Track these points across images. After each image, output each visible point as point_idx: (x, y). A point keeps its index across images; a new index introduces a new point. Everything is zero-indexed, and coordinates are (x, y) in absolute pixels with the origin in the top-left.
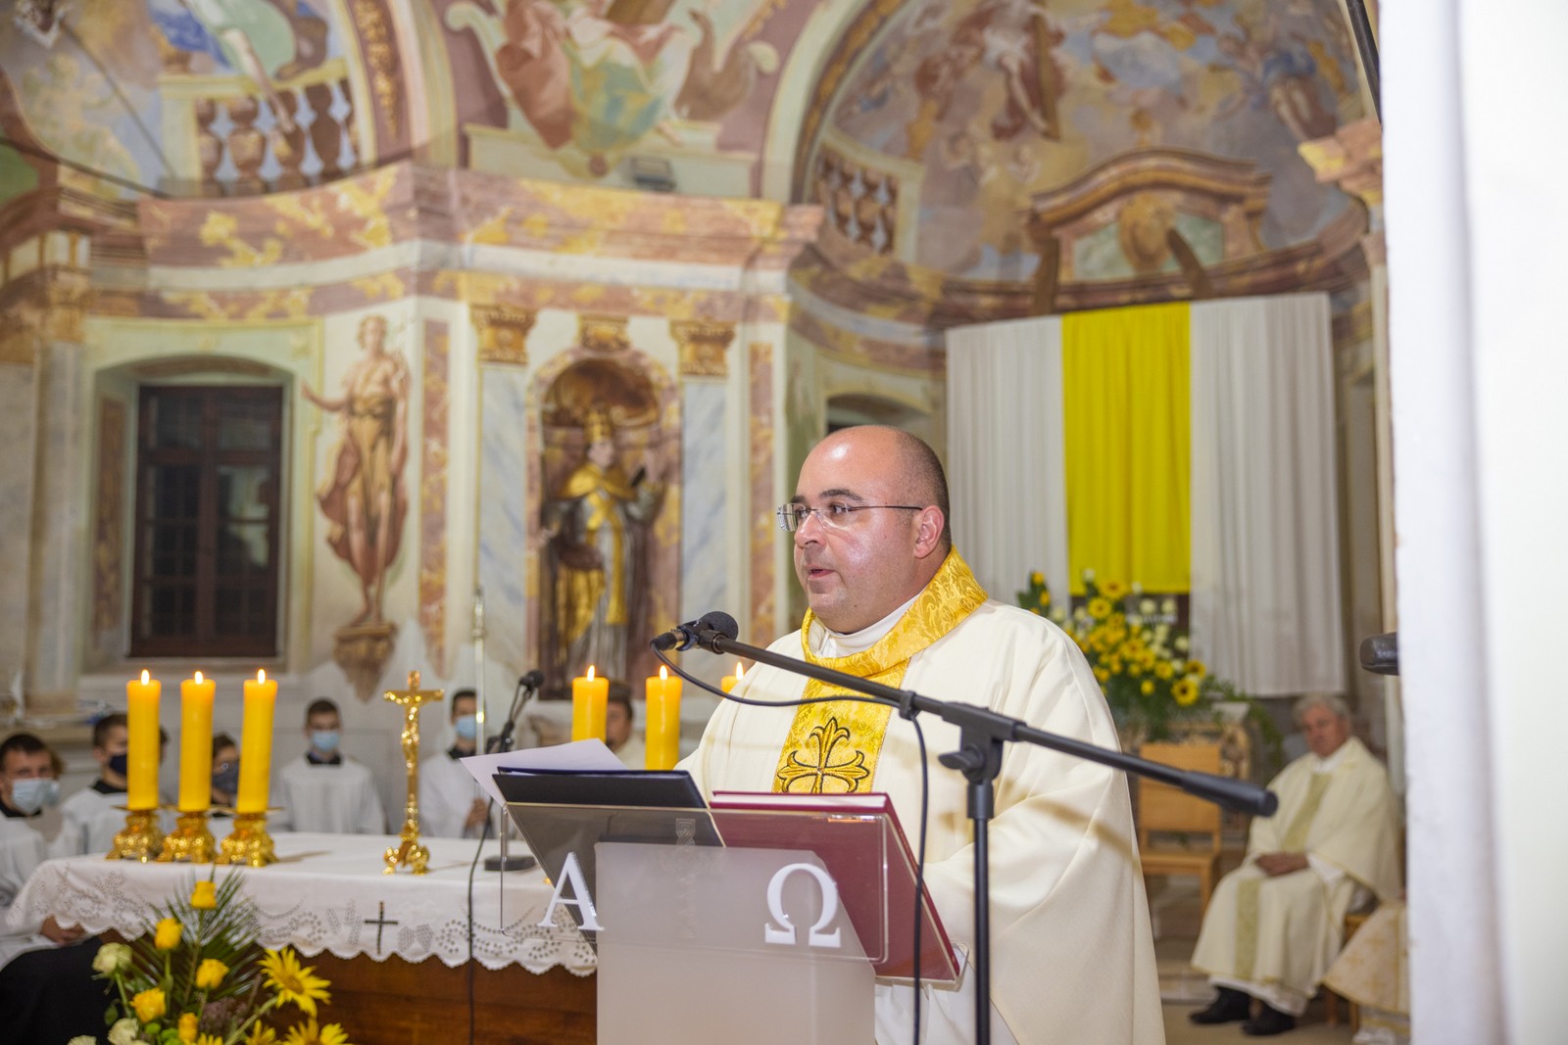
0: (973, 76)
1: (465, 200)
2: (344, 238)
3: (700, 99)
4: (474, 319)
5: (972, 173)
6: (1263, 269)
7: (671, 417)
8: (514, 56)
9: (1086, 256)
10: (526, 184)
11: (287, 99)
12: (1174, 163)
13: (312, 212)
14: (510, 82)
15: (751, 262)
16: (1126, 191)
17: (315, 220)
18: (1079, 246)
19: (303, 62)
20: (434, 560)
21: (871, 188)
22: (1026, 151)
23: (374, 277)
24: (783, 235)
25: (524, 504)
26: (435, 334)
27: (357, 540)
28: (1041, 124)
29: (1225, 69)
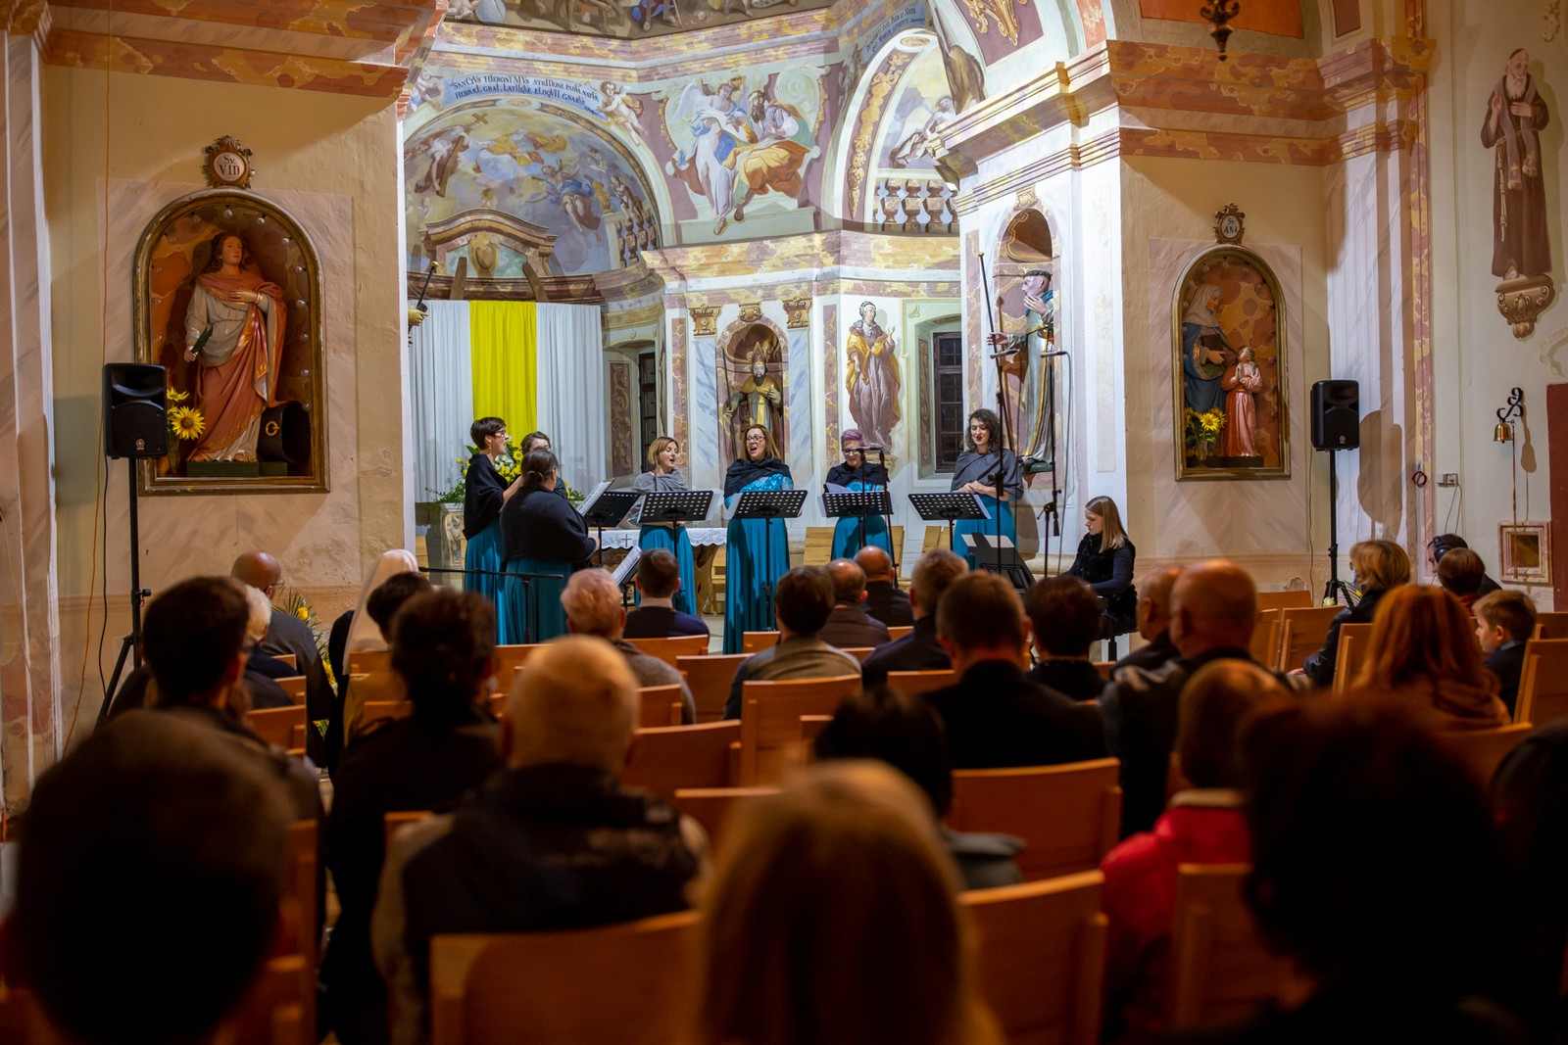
12: (501, 219)
16: (474, 230)
18: (446, 256)
28: (438, 187)
29: (540, 180)
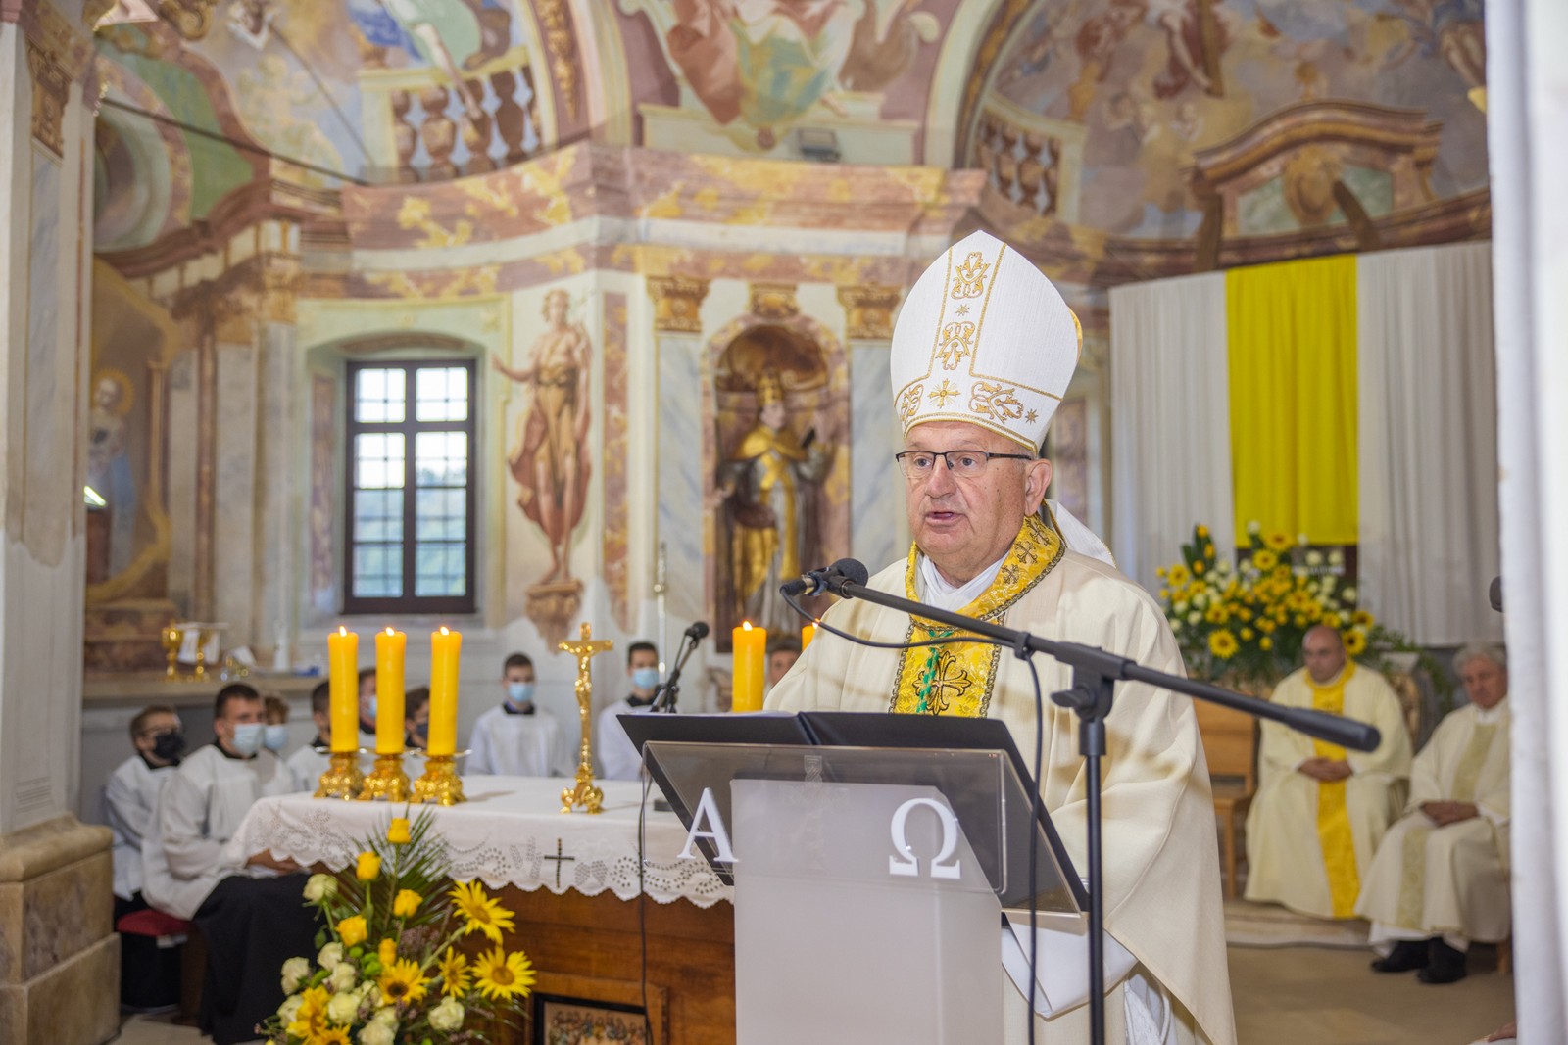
0: (1135, 36)
1: (640, 177)
2: (528, 217)
3: (863, 70)
4: (650, 290)
5: (1135, 133)
6: (1434, 218)
7: (839, 380)
8: (684, 36)
9: (1251, 211)
10: (696, 159)
11: (474, 87)
12: (1341, 114)
13: (499, 193)
14: (681, 62)
15: (914, 227)
16: (1291, 145)
17: (501, 201)
18: (1243, 202)
19: (489, 52)
20: (617, 521)
21: (1033, 151)
22: (1189, 109)
23: (556, 253)
24: (945, 200)
25: (701, 466)
26: (614, 306)
27: (545, 502)
28: (1204, 81)
29: (1393, 17)
